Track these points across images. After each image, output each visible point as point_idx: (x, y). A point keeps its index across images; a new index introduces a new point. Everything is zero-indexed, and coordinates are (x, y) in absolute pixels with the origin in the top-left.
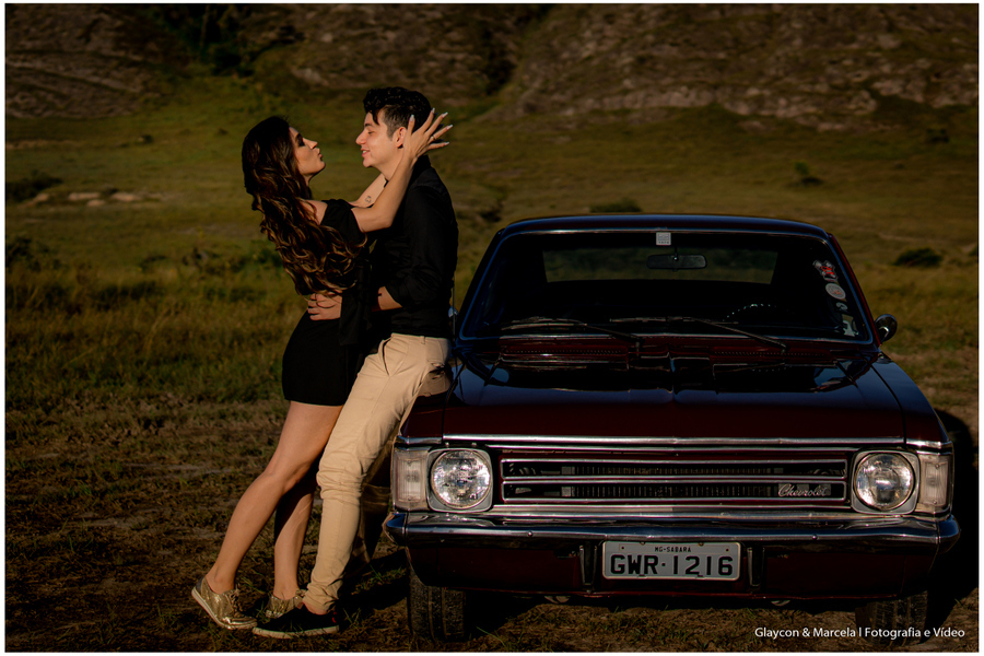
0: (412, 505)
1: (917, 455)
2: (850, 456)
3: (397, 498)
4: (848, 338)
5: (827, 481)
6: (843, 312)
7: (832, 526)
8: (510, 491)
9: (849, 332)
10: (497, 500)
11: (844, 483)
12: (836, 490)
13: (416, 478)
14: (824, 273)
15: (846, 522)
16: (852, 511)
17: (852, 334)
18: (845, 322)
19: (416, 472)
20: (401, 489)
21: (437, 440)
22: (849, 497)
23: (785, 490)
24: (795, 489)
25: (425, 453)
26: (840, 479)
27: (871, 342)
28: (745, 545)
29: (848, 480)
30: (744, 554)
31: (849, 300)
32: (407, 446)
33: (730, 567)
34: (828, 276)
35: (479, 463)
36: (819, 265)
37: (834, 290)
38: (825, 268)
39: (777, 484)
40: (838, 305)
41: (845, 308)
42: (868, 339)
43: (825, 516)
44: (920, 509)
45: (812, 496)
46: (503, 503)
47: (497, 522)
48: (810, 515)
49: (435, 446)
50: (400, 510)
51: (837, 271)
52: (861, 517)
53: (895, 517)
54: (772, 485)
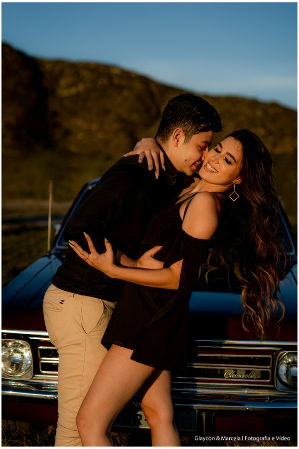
2: (275, 354)
5: (259, 369)
10: (36, 371)
11: (270, 371)
12: (264, 375)
16: (275, 388)
22: (273, 379)
23: (229, 373)
24: (236, 373)
26: (267, 368)
27: (293, 253)
29: (272, 369)
39: (224, 370)
43: (256, 391)
45: (247, 379)
46: (41, 374)
48: (246, 391)
54: (221, 370)
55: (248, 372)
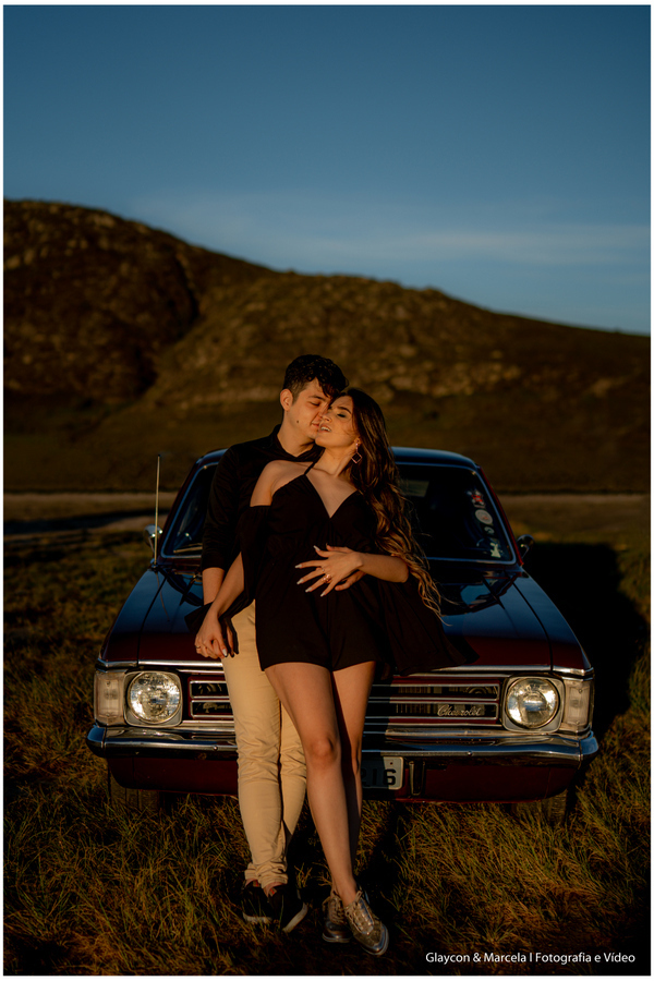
0: (110, 721)
1: (562, 681)
2: (503, 682)
3: (98, 714)
4: (495, 559)
5: (482, 702)
6: (491, 536)
7: (485, 742)
8: (199, 709)
9: (496, 553)
10: (186, 716)
11: (497, 705)
12: (489, 711)
13: (114, 695)
14: (474, 501)
15: (497, 740)
16: (503, 729)
17: (498, 555)
18: (492, 544)
19: (114, 691)
20: (101, 706)
21: (133, 664)
22: (500, 716)
23: (443, 709)
24: (452, 709)
25: (123, 675)
26: (493, 702)
27: (514, 562)
28: (407, 760)
29: (500, 702)
30: (406, 766)
31: (496, 525)
32: (106, 669)
33: (393, 778)
34: (477, 503)
35: (170, 683)
36: (470, 493)
37: (483, 516)
38: (474, 496)
39: (437, 705)
40: (486, 529)
41: (492, 531)
42: (511, 559)
43: (479, 733)
44: (564, 728)
45: (468, 716)
46: (192, 719)
47: (187, 736)
48: (466, 733)
49: (130, 669)
50: (101, 725)
51: (485, 498)
52: (511, 734)
53: (540, 735)
54: (432, 705)
55: (468, 707)
